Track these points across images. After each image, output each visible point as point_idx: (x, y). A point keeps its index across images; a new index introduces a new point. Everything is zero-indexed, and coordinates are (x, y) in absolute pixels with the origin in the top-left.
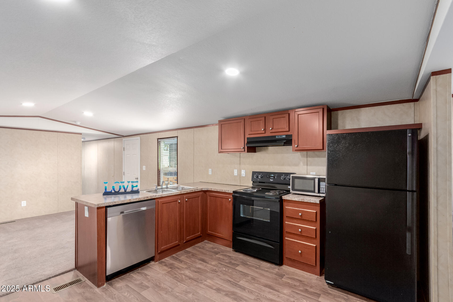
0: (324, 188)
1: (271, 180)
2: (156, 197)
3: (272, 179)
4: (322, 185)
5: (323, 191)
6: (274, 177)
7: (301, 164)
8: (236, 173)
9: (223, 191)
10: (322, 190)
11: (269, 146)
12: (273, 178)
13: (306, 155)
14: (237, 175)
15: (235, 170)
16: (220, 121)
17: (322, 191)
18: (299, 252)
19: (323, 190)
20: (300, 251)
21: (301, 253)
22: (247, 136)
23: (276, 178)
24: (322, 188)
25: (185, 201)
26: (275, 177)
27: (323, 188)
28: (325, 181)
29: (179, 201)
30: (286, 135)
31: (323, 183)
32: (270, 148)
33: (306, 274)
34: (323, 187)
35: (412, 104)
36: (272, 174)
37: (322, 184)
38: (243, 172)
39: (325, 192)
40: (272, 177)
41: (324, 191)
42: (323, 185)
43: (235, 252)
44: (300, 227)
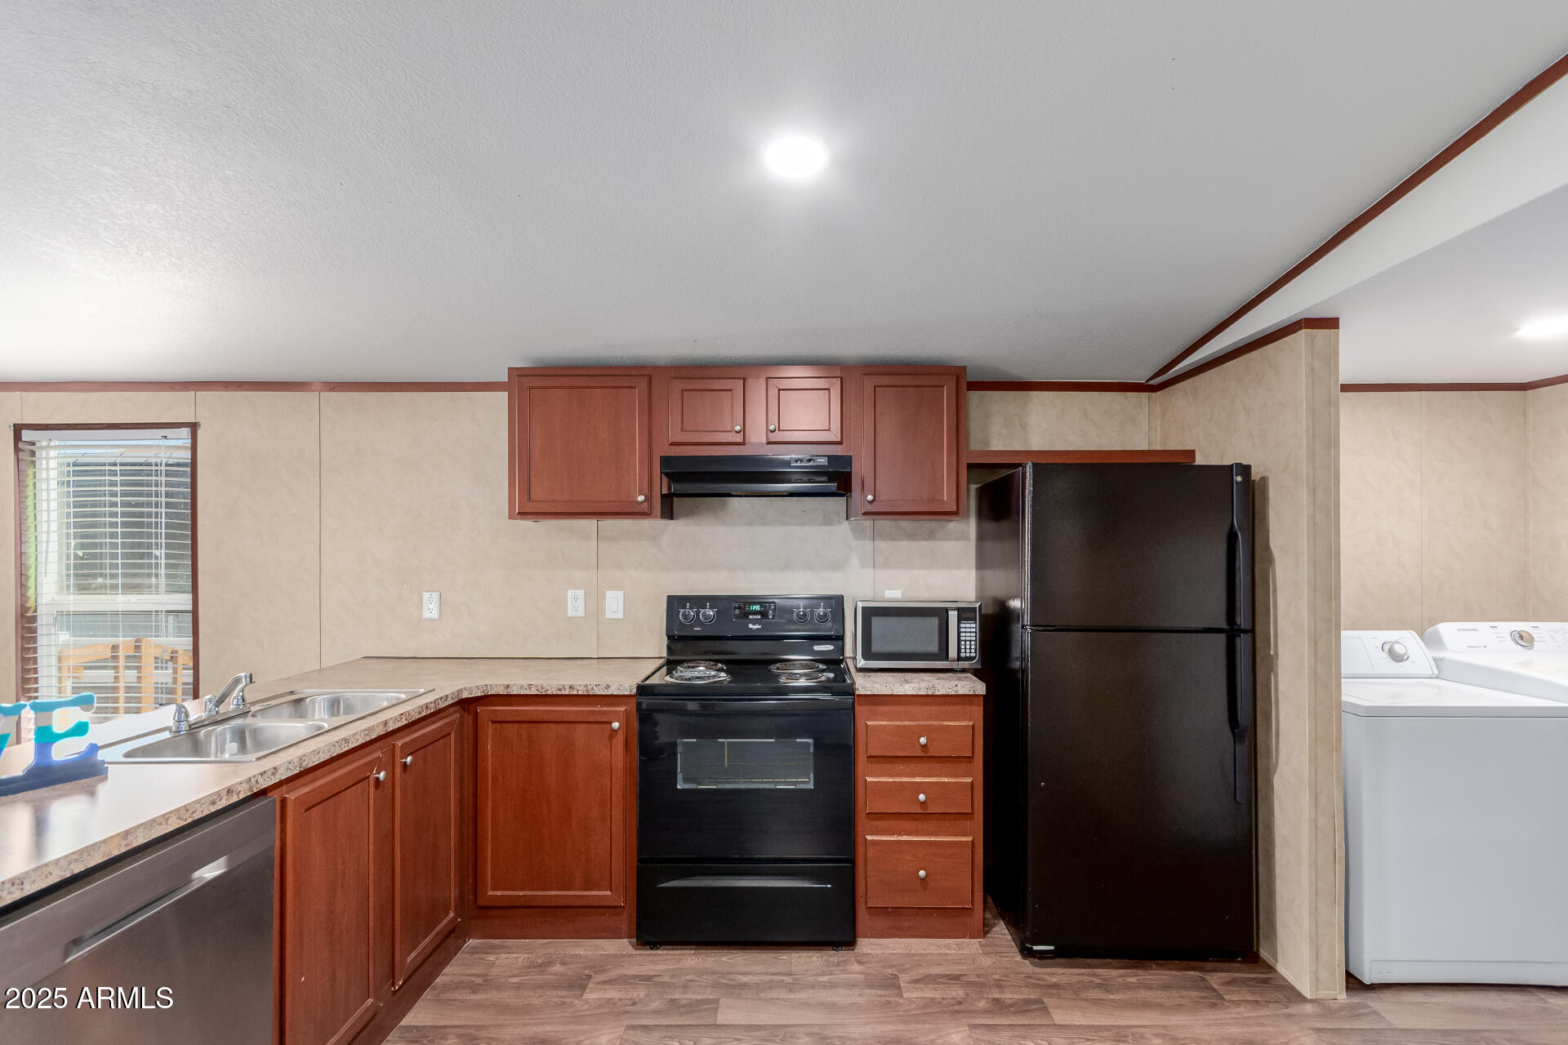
0: (970, 641)
1: (751, 626)
2: (278, 780)
3: (754, 622)
4: (966, 632)
5: (968, 651)
6: (764, 614)
7: (855, 561)
8: (575, 604)
9: (575, 693)
10: (965, 649)
11: (730, 495)
12: (759, 617)
13: (869, 532)
14: (581, 613)
15: (571, 593)
16: (516, 373)
17: (966, 652)
18: (919, 876)
19: (968, 647)
20: (922, 873)
21: (923, 880)
22: (663, 450)
23: (771, 617)
24: (965, 641)
25: (398, 770)
26: (768, 612)
27: (968, 643)
28: (974, 619)
29: (382, 775)
30: (830, 458)
31: (968, 625)
32: (734, 502)
33: (947, 947)
34: (969, 638)
35: (1144, 395)
36: (756, 603)
37: (967, 630)
38: (614, 604)
39: (974, 655)
40: (755, 613)
41: (973, 651)
42: (969, 630)
43: (651, 949)
44: (920, 787)
